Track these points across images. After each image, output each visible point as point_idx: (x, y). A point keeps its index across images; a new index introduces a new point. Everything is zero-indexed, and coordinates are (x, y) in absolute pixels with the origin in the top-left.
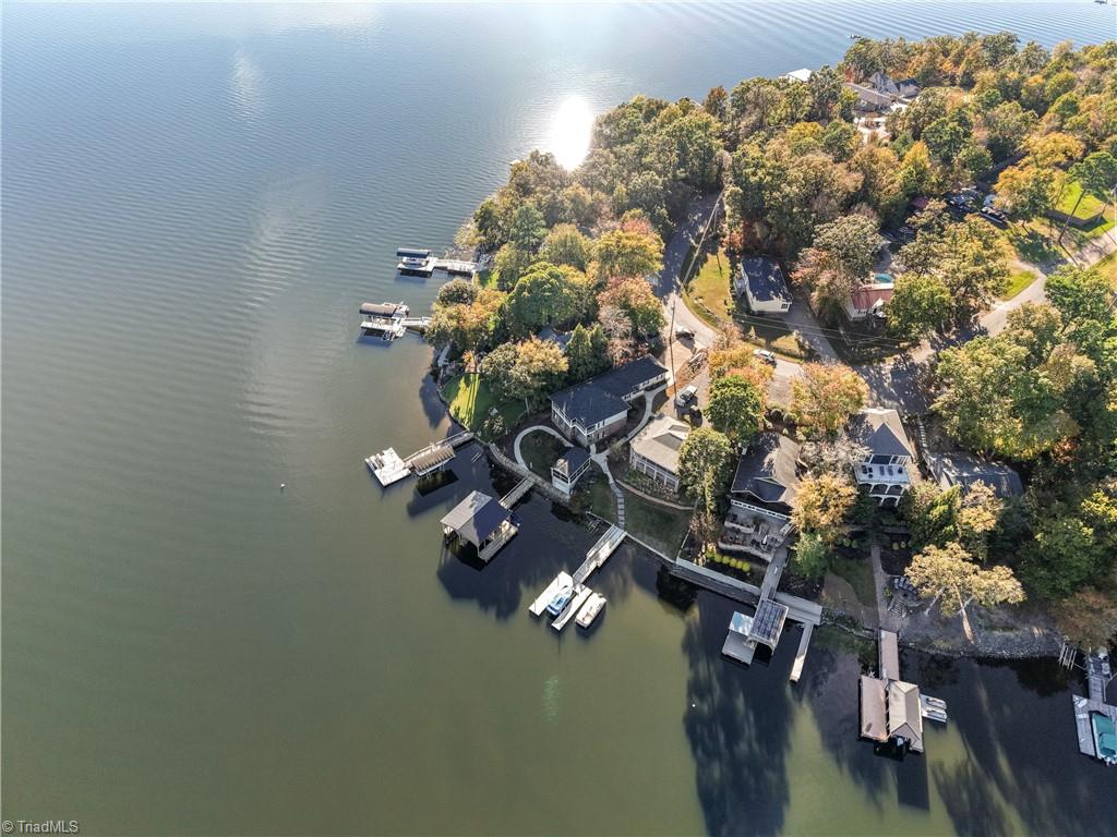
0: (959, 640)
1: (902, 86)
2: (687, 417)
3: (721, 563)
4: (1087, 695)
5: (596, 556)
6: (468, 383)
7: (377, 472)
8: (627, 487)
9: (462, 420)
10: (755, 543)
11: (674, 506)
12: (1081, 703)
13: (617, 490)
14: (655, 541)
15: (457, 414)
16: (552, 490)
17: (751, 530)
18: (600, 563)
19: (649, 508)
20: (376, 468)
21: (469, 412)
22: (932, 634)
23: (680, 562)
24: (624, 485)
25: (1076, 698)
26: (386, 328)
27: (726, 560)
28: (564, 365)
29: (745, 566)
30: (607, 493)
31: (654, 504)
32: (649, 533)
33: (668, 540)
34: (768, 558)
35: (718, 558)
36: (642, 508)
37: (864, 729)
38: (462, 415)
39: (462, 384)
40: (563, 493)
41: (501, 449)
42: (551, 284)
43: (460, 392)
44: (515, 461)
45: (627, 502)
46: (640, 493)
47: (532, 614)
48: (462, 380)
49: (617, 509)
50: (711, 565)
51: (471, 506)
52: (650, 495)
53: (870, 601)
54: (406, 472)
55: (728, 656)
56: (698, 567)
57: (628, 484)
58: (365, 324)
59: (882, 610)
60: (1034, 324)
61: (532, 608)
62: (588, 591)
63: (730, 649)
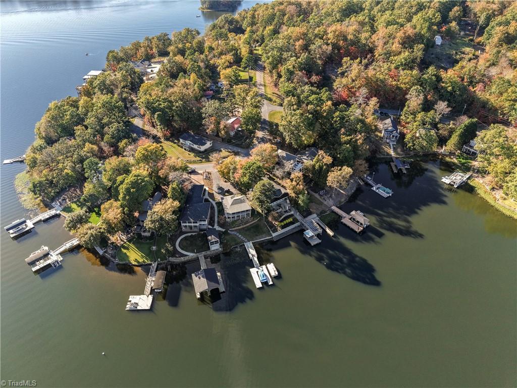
0: (344, 196)
1: (143, 63)
2: (226, 194)
3: (285, 224)
4: (373, 187)
5: (253, 255)
6: (127, 248)
7: (139, 308)
8: (235, 229)
9: (144, 261)
10: (286, 212)
11: (254, 222)
12: (374, 189)
13: (233, 232)
14: (260, 236)
15: (138, 262)
16: (212, 252)
17: (281, 209)
18: (256, 256)
19: (248, 229)
20: (136, 307)
21: (142, 257)
22: (339, 199)
23: (274, 235)
24: (234, 229)
25: (372, 189)
26: (48, 262)
27: (285, 222)
28: (177, 204)
29: (291, 220)
30: (231, 236)
31: (248, 227)
32: (257, 235)
33: (264, 233)
34: (292, 213)
35: (283, 224)
36: (246, 231)
37: (357, 230)
38: (141, 260)
39: (124, 251)
40: (217, 249)
41: (176, 257)
42: (140, 179)
43: (128, 254)
44: (186, 255)
45: (240, 234)
46: (242, 227)
47: (260, 288)
48: (123, 250)
49: (240, 238)
50: (283, 227)
51: (200, 278)
52: (245, 224)
53: (321, 203)
54: (151, 297)
55: (314, 245)
56: (280, 231)
57: (234, 227)
58: (34, 269)
59: (325, 203)
60: (294, 103)
61: (257, 287)
62: (264, 267)
63: (313, 243)
